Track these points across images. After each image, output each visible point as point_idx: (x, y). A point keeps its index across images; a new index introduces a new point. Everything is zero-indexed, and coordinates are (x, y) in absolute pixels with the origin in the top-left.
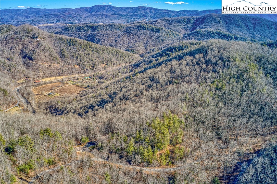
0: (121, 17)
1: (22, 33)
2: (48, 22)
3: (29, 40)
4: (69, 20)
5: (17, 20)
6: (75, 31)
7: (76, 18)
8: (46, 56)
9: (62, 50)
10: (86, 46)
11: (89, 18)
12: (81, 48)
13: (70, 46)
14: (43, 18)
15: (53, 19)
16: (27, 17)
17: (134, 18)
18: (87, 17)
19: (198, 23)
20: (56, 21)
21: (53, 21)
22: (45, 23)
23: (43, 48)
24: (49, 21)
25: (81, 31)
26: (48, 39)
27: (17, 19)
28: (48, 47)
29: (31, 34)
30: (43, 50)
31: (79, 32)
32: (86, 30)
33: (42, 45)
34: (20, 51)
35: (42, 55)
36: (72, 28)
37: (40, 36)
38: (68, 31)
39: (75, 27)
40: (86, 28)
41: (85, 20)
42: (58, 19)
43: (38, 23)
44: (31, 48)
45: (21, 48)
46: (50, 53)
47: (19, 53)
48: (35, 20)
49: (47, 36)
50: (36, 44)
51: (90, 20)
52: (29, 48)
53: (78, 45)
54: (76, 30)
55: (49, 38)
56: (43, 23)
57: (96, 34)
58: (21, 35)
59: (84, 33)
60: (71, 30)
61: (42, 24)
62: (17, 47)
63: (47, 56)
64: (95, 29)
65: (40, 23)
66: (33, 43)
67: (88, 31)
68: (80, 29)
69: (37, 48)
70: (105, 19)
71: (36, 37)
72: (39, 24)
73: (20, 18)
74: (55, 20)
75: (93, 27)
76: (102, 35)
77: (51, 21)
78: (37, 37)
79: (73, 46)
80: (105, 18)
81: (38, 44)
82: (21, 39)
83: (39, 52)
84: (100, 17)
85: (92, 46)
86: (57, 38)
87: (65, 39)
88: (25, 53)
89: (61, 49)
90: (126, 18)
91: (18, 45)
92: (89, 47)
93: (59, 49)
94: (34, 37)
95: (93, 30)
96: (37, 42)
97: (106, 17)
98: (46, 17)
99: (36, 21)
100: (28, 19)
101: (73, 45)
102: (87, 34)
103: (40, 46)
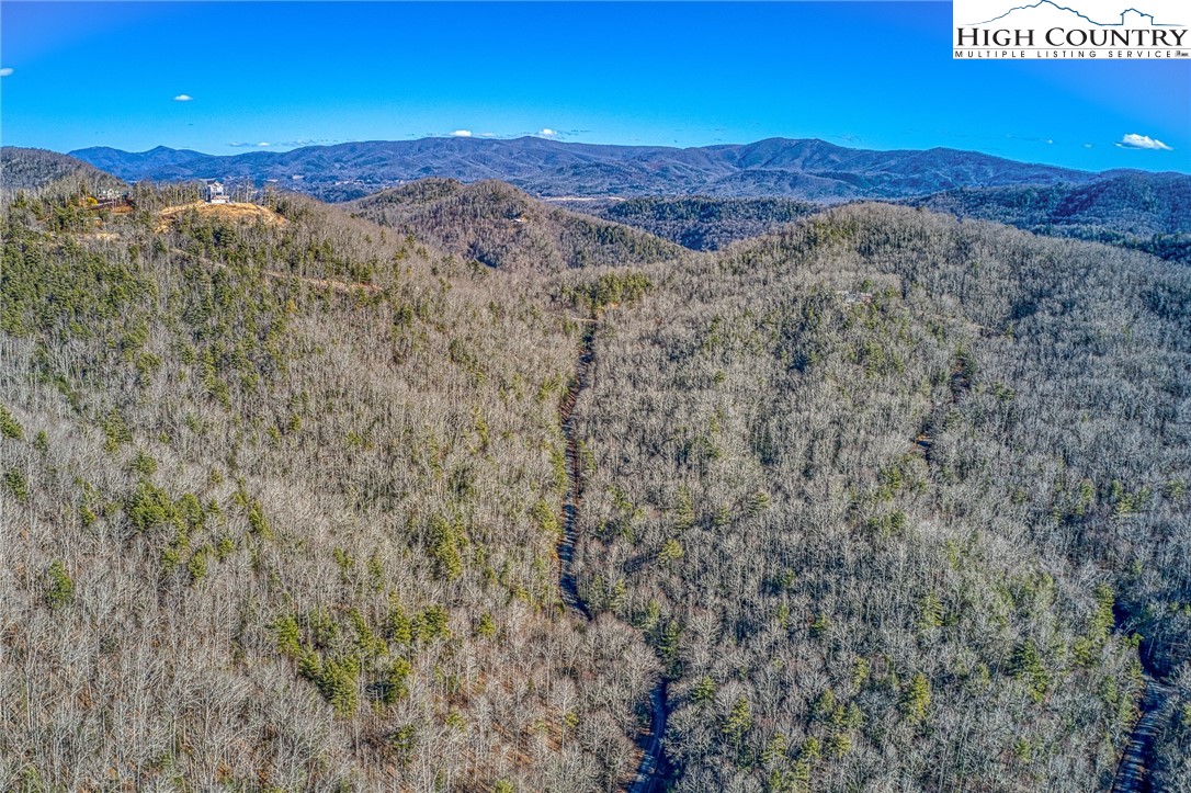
0: (852, 187)
1: (479, 202)
2: (580, 190)
3: (496, 221)
4: (656, 188)
5: (474, 179)
6: (648, 217)
7: (682, 182)
8: (532, 265)
9: (579, 253)
10: (646, 249)
11: (728, 185)
12: (632, 252)
13: (603, 243)
14: (566, 175)
15: (600, 181)
16: (511, 169)
17: (903, 192)
18: (724, 181)
19: (1071, 206)
20: (609, 190)
21: (598, 190)
22: (568, 194)
23: (528, 242)
24: (584, 187)
25: (665, 218)
26: (546, 221)
27: (476, 174)
28: (543, 243)
29: (504, 205)
30: (528, 248)
31: (659, 219)
32: (681, 217)
33: (527, 236)
34: (467, 247)
35: (523, 260)
36: (640, 208)
37: (528, 213)
38: (626, 216)
39: (651, 205)
40: (683, 210)
41: (714, 190)
42: (618, 182)
43: (545, 192)
44: (498, 241)
45: (472, 240)
46: (546, 257)
47: (466, 252)
48: (538, 182)
49: (545, 214)
50: (512, 231)
51: (730, 192)
52: (493, 242)
53: (626, 245)
54: (651, 213)
55: (550, 219)
56: (561, 191)
57: (710, 228)
58: (477, 205)
59: (674, 226)
60: (636, 213)
61: (560, 196)
62: (462, 236)
63: (535, 265)
64: (711, 214)
65: (552, 191)
66: (506, 228)
67: (687, 219)
68: (664, 212)
69: (514, 241)
70: (790, 191)
71: (515, 214)
72: (549, 195)
73: (487, 170)
74: (606, 186)
75: (704, 207)
76: (725, 234)
77: (591, 187)
78: (518, 215)
79: (610, 246)
80: (787, 187)
81: (519, 233)
82: (476, 216)
83: (518, 251)
84: (772, 185)
85: (666, 250)
86: (571, 221)
87: (593, 226)
88: (480, 252)
89: (578, 249)
90: (873, 191)
91: (465, 230)
92: (654, 252)
93: (571, 250)
94: (509, 215)
95: (704, 216)
96: (515, 226)
97: (792, 186)
98: (575, 174)
99: (540, 185)
100: (513, 178)
101: (611, 242)
102: (683, 228)
103: (522, 235)
